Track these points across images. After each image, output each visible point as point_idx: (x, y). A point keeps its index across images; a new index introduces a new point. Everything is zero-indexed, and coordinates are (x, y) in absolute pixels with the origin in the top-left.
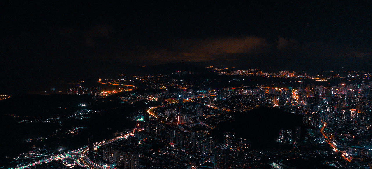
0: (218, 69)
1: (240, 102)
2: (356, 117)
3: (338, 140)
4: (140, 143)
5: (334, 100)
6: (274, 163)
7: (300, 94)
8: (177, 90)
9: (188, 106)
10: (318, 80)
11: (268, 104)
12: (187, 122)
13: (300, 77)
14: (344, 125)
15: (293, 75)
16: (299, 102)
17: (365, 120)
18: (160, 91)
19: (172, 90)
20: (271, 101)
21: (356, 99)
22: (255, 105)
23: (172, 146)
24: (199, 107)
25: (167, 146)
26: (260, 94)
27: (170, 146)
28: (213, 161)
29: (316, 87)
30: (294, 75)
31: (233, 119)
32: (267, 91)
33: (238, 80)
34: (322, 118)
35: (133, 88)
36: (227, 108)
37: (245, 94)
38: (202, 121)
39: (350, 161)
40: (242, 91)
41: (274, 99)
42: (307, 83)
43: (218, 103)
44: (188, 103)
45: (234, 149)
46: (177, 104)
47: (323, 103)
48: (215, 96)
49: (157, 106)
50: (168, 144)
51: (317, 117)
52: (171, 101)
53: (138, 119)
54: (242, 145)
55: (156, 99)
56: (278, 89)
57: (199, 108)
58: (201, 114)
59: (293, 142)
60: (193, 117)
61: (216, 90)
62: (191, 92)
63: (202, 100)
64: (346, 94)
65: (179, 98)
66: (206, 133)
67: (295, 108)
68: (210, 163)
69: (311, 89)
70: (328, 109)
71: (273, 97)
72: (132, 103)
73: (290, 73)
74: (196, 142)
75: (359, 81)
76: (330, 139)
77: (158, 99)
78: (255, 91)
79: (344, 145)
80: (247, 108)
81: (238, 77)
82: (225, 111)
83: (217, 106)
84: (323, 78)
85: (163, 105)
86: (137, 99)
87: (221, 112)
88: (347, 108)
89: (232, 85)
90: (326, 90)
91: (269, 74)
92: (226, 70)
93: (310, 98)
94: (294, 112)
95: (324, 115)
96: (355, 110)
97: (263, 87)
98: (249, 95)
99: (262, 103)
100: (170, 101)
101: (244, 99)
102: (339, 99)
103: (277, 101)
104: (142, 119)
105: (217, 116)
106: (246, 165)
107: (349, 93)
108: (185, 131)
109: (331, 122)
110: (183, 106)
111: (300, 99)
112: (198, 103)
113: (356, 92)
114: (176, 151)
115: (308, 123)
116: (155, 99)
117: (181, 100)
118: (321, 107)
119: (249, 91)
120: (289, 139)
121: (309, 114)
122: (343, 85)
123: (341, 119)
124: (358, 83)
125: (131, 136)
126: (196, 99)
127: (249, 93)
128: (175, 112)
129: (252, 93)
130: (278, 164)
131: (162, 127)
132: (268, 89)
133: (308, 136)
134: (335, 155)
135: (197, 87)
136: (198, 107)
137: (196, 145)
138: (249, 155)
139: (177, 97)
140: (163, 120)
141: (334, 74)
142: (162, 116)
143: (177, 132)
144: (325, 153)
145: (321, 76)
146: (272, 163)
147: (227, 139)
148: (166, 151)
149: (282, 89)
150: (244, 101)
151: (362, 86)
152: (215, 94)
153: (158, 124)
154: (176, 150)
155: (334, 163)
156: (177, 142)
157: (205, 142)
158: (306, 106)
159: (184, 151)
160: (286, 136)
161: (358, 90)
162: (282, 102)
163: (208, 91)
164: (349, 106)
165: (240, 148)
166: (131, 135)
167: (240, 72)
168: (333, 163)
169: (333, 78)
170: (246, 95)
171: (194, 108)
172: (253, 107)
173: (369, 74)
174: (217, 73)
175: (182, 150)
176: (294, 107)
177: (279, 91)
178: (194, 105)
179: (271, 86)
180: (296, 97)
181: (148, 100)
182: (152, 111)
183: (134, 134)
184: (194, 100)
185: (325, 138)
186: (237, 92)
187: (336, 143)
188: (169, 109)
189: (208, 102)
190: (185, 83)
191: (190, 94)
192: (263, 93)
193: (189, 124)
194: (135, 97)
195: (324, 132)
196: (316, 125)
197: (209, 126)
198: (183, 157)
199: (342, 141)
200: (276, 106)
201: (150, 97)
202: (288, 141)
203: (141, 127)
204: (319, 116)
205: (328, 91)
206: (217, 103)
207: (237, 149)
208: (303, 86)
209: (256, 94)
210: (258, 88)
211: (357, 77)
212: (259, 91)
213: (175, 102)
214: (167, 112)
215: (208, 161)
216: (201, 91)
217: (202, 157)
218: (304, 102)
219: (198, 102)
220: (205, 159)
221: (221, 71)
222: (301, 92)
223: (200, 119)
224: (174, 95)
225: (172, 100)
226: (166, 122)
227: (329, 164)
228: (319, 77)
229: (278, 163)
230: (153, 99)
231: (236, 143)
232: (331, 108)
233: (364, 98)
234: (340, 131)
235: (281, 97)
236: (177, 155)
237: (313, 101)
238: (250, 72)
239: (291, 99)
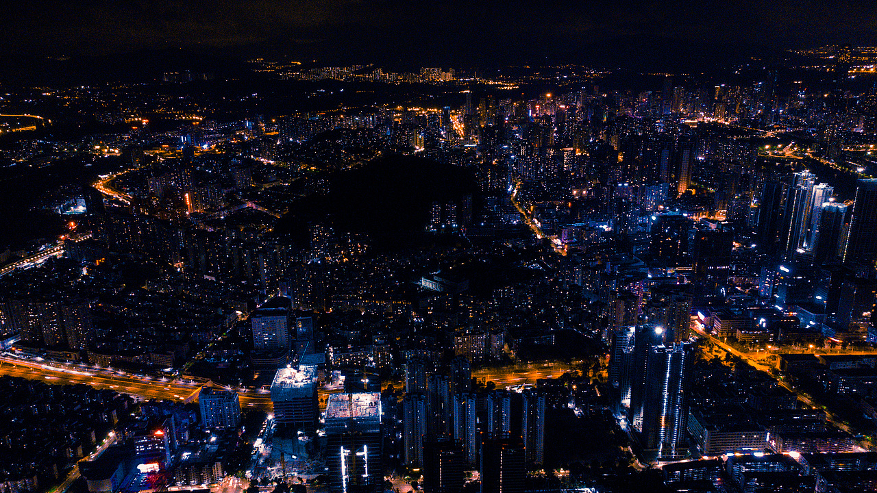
0: (277, 65)
1: (338, 147)
2: (573, 163)
3: (541, 213)
4: (85, 272)
5: (533, 130)
6: (422, 278)
7: (469, 121)
8: (174, 125)
9: (209, 166)
10: (500, 86)
11: (402, 148)
12: (212, 206)
13: (466, 82)
14: (552, 181)
15: (449, 77)
16: (466, 138)
17: (587, 169)
18: (126, 128)
19: (158, 125)
20: (408, 140)
21: (572, 125)
22: (374, 152)
23: (179, 270)
24: (240, 165)
25: (166, 273)
26: (383, 124)
27: (173, 270)
28: (288, 294)
29: (497, 104)
30: (453, 76)
31: (326, 191)
32: (396, 117)
33: (328, 92)
34: (513, 171)
35: (37, 122)
36: (310, 164)
37: (350, 126)
38: (251, 200)
39: (564, 255)
40: (341, 120)
41: (413, 135)
42: (481, 93)
43: (287, 151)
44: (208, 156)
45: (335, 259)
46: (180, 162)
47: (513, 137)
48: (277, 136)
49: (121, 170)
50: (166, 266)
51: (502, 170)
52: (161, 154)
53: (68, 208)
54: (351, 247)
55: (117, 151)
56: (421, 110)
57: (239, 169)
58: (246, 184)
59: (459, 228)
60: (226, 191)
61: (277, 119)
62: (212, 127)
63: (244, 146)
64: (553, 116)
65: (181, 144)
66: (263, 229)
67: (459, 152)
68: (282, 297)
69: (487, 108)
70: (523, 152)
71: (411, 130)
72: (41, 166)
73: (442, 71)
74: (240, 254)
75: (576, 88)
76: (528, 215)
77: (122, 150)
78: (371, 119)
79: (553, 223)
80: (356, 161)
81: (329, 84)
82: (305, 170)
83: (286, 160)
84: (511, 81)
85: (138, 167)
86: (57, 154)
87: (297, 173)
88: (557, 147)
89: (315, 106)
90: (516, 108)
91: (398, 75)
92: (296, 68)
93: (487, 127)
94: (457, 162)
95: (516, 164)
96: (572, 149)
97: (387, 107)
98: (358, 129)
99: (388, 146)
100: (157, 154)
101: (348, 139)
102: (541, 128)
103: (420, 139)
104: (81, 209)
105: (286, 184)
106: (363, 291)
107: (560, 114)
108: (210, 230)
109: (529, 177)
110: (196, 164)
111: (467, 131)
112: (234, 156)
113: (573, 109)
114: (191, 282)
115: (486, 185)
116: (111, 150)
117: (189, 150)
118: (509, 148)
119: (357, 119)
120: (451, 222)
121: (488, 164)
122: (549, 95)
123: (547, 171)
124: (575, 91)
125: (55, 257)
126: (228, 146)
127: (358, 124)
128: (176, 183)
129: (366, 124)
130: (432, 280)
131: (144, 227)
132: (399, 112)
133: (488, 213)
134: (540, 246)
135: (228, 114)
136: (236, 165)
137: (242, 261)
138: (370, 267)
139: (174, 143)
140: (145, 207)
141: (530, 72)
142: (139, 196)
143: (187, 234)
144: (521, 244)
145: (507, 77)
146: (419, 279)
147: (316, 237)
148: (165, 285)
149: (429, 112)
150: (349, 142)
151: (581, 98)
152: (276, 131)
153: (132, 218)
154: (191, 279)
155: (539, 262)
156: (192, 259)
157: (264, 252)
158: (481, 148)
159: (214, 279)
160: (444, 216)
161: (576, 106)
162: (431, 142)
163: (257, 123)
164: (560, 141)
165: (347, 256)
166: (54, 254)
167: (332, 72)
168: (535, 262)
169: (530, 81)
170: (350, 129)
171: (225, 170)
172: (369, 158)
173: (594, 70)
175: (206, 277)
176: (457, 150)
177: (424, 115)
178: (224, 160)
179: (405, 106)
180: (459, 126)
181: (92, 155)
183: (63, 252)
184: (224, 149)
185: (520, 213)
186: (330, 123)
187: (539, 221)
188: (157, 175)
189: (260, 151)
191: (209, 133)
192: (388, 121)
193: (219, 211)
194: (48, 149)
195: (518, 201)
196: (502, 188)
197: (271, 210)
198: (213, 294)
199: (549, 217)
200: (419, 150)
201: (98, 147)
202: (449, 228)
203: (81, 230)
204: (506, 169)
205: (522, 110)
207: (341, 258)
208: (472, 102)
209: (373, 125)
210: (376, 111)
211: (573, 79)
212: (379, 119)
213: (172, 156)
214: (154, 185)
215: (276, 295)
216: (240, 124)
217: (261, 286)
218: (477, 138)
219: (235, 151)
220: (269, 292)
221: (285, 70)
222: (468, 115)
223: (244, 197)
224: (167, 138)
225: (162, 151)
226: (153, 210)
227: (528, 265)
228: (502, 80)
229: (430, 278)
230: (106, 150)
231: (338, 242)
232: (527, 150)
233: (585, 122)
234: (546, 196)
235: (428, 129)
236: (197, 291)
237: (494, 136)
238: (356, 72)
239: (449, 132)
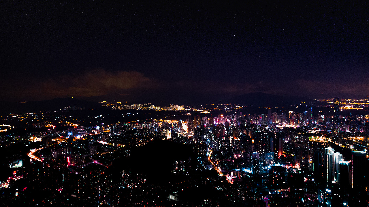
0: (111, 104)
1: (135, 136)
2: (234, 143)
3: (221, 165)
4: (17, 194)
5: (216, 129)
6: (170, 195)
8: (67, 128)
9: (79, 145)
10: (202, 112)
11: (162, 137)
12: (78, 162)
13: (188, 110)
14: (225, 151)
15: (181, 108)
16: (189, 133)
17: (240, 146)
18: (45, 129)
19: (59, 128)
20: (164, 133)
21: (232, 127)
22: (150, 139)
23: (60, 192)
25: (54, 194)
26: (154, 127)
27: (57, 192)
28: (109, 203)
29: (201, 119)
30: (183, 108)
31: (129, 155)
32: (160, 124)
33: (132, 114)
34: (209, 146)
35: (8, 128)
36: (122, 143)
37: (140, 128)
38: (96, 160)
39: (232, 183)
40: (137, 125)
41: (166, 131)
42: (195, 115)
43: (113, 138)
44: (80, 140)
45: (131, 186)
46: (67, 143)
47: (208, 132)
48: (109, 132)
49: (41, 147)
50: (55, 190)
51: (204, 146)
52: (59, 140)
53: (14, 165)
54: (139, 181)
55: (40, 139)
56: (170, 121)
57: (92, 146)
58: (94, 152)
59: (186, 172)
60: (85, 156)
61: (110, 125)
62: (82, 129)
63: (95, 136)
64: (224, 124)
65: (68, 136)
66: (100, 173)
67: (186, 138)
68: (106, 205)
69: (197, 120)
70: (213, 138)
71: (166, 129)
72: (6, 146)
73: (179, 106)
74: (89, 184)
76: (216, 165)
77: (43, 139)
78: (149, 125)
79: (227, 169)
80: (142, 142)
81: (132, 111)
82: (120, 146)
83: (112, 142)
84: (207, 110)
85: (48, 146)
86: (14, 141)
87: (117, 148)
88: (227, 136)
89: (126, 120)
90: (209, 121)
91: (161, 107)
92: (119, 105)
93: (197, 128)
94: (185, 143)
95: (210, 144)
96: (232, 137)
97: (156, 120)
98: (144, 129)
99: (156, 136)
100: (57, 140)
102: (220, 128)
103: (170, 133)
104: (20, 165)
105: (112, 153)
106: (143, 201)
107: (227, 123)
108: (77, 173)
109: (216, 149)
110: (73, 144)
111: (189, 130)
112: (90, 141)
113: (232, 121)
114: (66, 198)
115: (198, 152)
116: (38, 139)
117: (72, 138)
118: (207, 137)
119: (143, 125)
120: (182, 169)
121: (198, 144)
122: (222, 116)
123: (223, 147)
124: (232, 114)
125: (5, 187)
126: (88, 136)
127: (143, 127)
128: (64, 152)
129: (147, 127)
131: (47, 173)
132: (161, 122)
133: (199, 165)
134: (221, 180)
135: (89, 123)
136: (91, 144)
137: (89, 187)
138: (146, 190)
139: (65, 135)
140: (49, 163)
141: (214, 107)
142: (47, 158)
143: (66, 175)
144: (213, 179)
145: (205, 108)
146: (168, 196)
147: (123, 176)
148: (52, 200)
149: (173, 122)
150: (140, 134)
151: (235, 117)
152: (109, 130)
153: (42, 168)
154: (65, 196)
155: (221, 187)
157: (100, 183)
158: (196, 136)
159: (76, 196)
160: (179, 166)
161: (233, 120)
162: (174, 134)
163: (101, 127)
164: (228, 134)
165: (137, 184)
167: (134, 106)
168: (220, 187)
169: (214, 110)
170: (140, 129)
171: (86, 147)
172: (148, 141)
173: (239, 106)
174: (110, 107)
175: (72, 195)
177: (171, 124)
178: (86, 143)
179: (163, 119)
180: (186, 128)
181: (29, 141)
182: (35, 154)
183: (8, 184)
184: (86, 138)
185: (212, 165)
186: (132, 127)
187: (220, 168)
188: (56, 149)
189: (101, 139)
190: (75, 120)
191: (81, 131)
192: (156, 126)
193: (81, 164)
194: (10, 139)
195: (211, 159)
196: (204, 154)
197: (104, 164)
199: (225, 166)
200: (169, 138)
201: (32, 138)
202: (182, 171)
203: (18, 175)
204: (206, 145)
205: (211, 122)
206: (111, 139)
207: (134, 186)
208: (191, 118)
209: (150, 127)
210: (151, 121)
211: (231, 109)
212: (152, 125)
213: (63, 141)
214: (54, 154)
216: (94, 127)
217: (98, 199)
218: (193, 133)
219: (91, 139)
221: (115, 106)
222: (189, 123)
223: (93, 158)
224: (63, 134)
225: (60, 139)
226: (52, 165)
227: (217, 188)
228: (203, 109)
229: (173, 195)
230: (35, 139)
231: (132, 179)
232: (214, 137)
233: (237, 126)
234: (223, 157)
235: (173, 129)
236: (67, 202)
237: (200, 132)
238: (143, 106)
239: (181, 130)
